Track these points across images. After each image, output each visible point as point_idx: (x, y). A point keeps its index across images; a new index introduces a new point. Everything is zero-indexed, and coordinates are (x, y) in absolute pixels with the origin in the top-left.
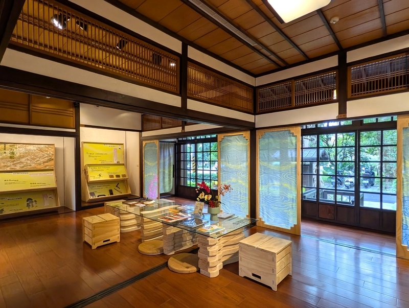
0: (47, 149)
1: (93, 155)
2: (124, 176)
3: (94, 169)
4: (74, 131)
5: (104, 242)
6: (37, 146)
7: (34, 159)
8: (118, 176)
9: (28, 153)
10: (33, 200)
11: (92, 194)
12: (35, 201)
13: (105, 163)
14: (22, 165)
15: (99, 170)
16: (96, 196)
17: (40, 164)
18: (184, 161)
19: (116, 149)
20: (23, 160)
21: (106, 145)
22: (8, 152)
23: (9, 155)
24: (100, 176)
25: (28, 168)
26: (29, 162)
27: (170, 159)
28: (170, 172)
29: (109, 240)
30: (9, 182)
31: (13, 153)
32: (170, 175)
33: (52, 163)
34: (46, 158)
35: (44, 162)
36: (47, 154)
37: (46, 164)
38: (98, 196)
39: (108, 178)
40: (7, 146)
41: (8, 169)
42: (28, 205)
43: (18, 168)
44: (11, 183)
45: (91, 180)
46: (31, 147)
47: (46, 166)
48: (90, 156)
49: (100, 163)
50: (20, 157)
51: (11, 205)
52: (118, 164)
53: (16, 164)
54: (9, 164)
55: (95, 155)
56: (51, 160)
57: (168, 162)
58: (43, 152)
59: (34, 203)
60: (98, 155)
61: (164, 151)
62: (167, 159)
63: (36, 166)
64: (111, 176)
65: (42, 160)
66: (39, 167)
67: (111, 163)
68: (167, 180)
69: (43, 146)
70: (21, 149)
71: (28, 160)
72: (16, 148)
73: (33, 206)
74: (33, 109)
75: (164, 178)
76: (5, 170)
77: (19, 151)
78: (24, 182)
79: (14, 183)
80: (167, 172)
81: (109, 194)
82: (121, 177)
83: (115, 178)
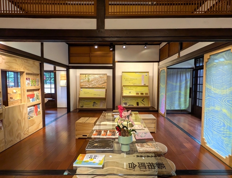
0: (103, 77)
1: (128, 80)
2: (146, 94)
3: (127, 88)
4: (112, 65)
5: (83, 136)
6: (99, 75)
7: (97, 82)
8: (142, 94)
9: (95, 79)
10: (96, 103)
11: (125, 104)
12: (97, 104)
13: (136, 85)
14: (92, 85)
15: (130, 89)
16: (128, 105)
17: (100, 85)
18: (200, 84)
19: (144, 76)
20: (93, 82)
21: (136, 74)
22: (87, 78)
23: (87, 80)
24: (130, 93)
25: (95, 87)
26: (95, 83)
27: (186, 83)
28: (186, 93)
29: (86, 136)
30: (85, 93)
31: (89, 79)
32: (186, 96)
33: (106, 84)
34: (103, 82)
35: (102, 84)
36: (103, 79)
37: (103, 85)
38: (129, 105)
39: (135, 94)
40: (87, 75)
41: (87, 87)
42: (93, 105)
43: (91, 86)
44: (86, 94)
45: (124, 95)
46: (96, 76)
47: (103, 86)
48: (126, 81)
49: (132, 85)
50: (92, 81)
51: (87, 104)
52: (145, 86)
53: (90, 84)
54: (87, 84)
55: (129, 80)
56: (105, 82)
57: (184, 85)
58: (101, 78)
59: (96, 105)
60: (131, 80)
61: (180, 76)
62: (184, 82)
63: (98, 85)
64: (137, 94)
65: (101, 83)
66: (100, 86)
67: (140, 85)
68: (182, 99)
69: (101, 75)
70: (92, 77)
71: (95, 82)
72: (90, 76)
73: (95, 106)
74: (91, 55)
75: (180, 98)
76: (86, 87)
77: (91, 78)
78: (91, 94)
79: (87, 94)
80: (183, 93)
81: (136, 105)
82: (144, 95)
83: (140, 95)
